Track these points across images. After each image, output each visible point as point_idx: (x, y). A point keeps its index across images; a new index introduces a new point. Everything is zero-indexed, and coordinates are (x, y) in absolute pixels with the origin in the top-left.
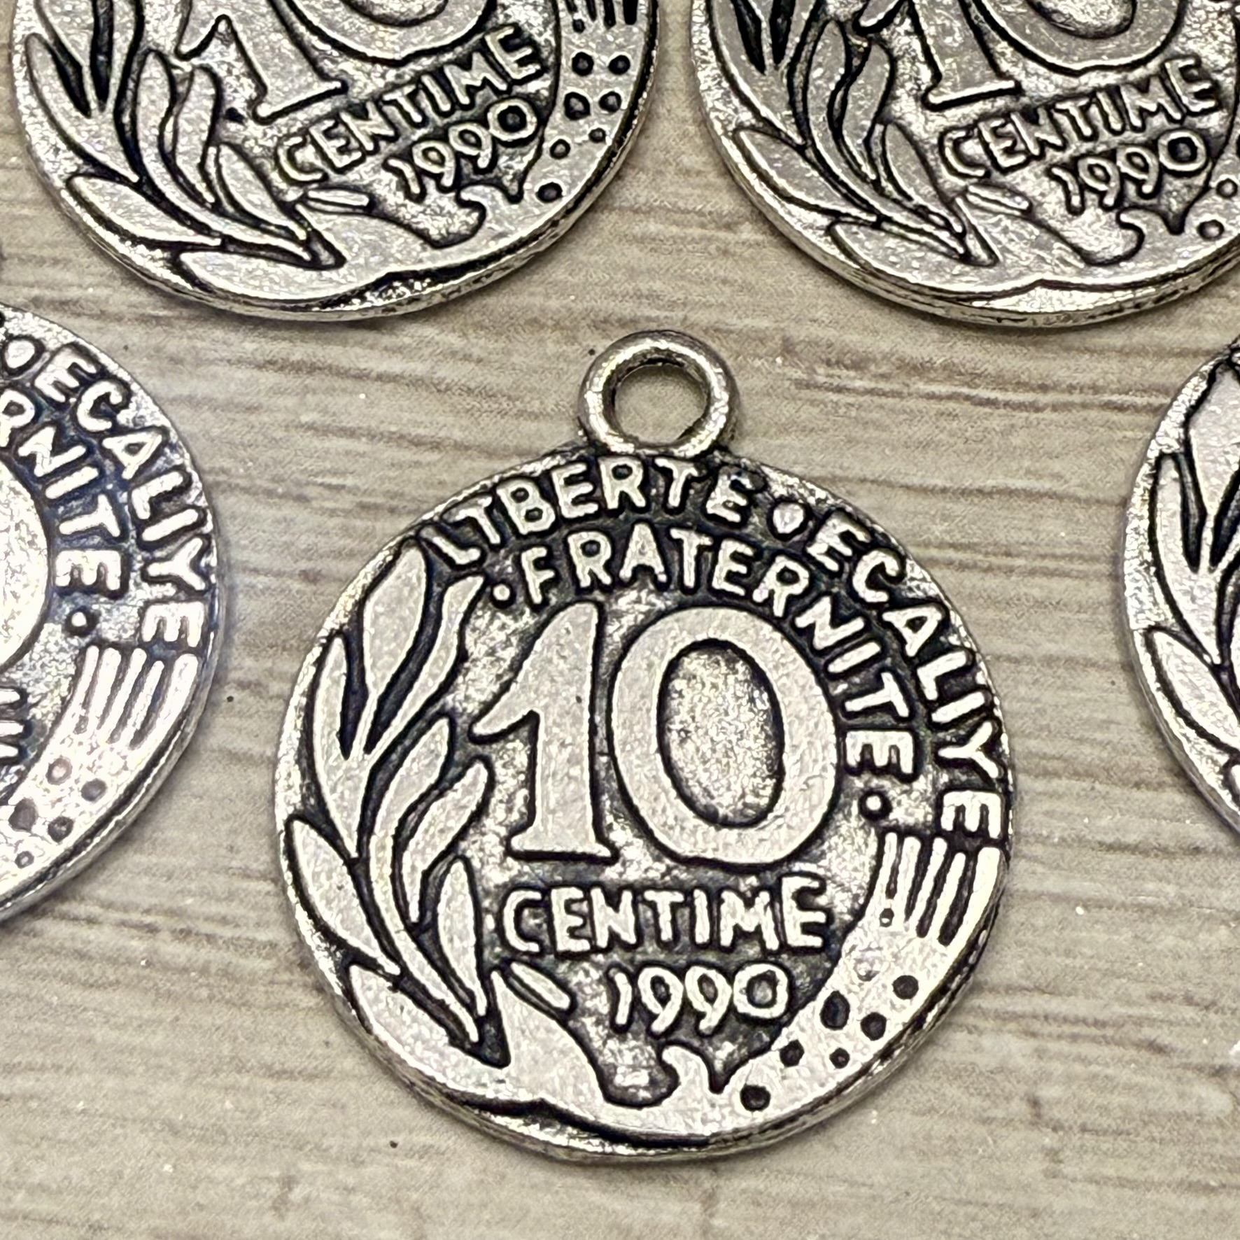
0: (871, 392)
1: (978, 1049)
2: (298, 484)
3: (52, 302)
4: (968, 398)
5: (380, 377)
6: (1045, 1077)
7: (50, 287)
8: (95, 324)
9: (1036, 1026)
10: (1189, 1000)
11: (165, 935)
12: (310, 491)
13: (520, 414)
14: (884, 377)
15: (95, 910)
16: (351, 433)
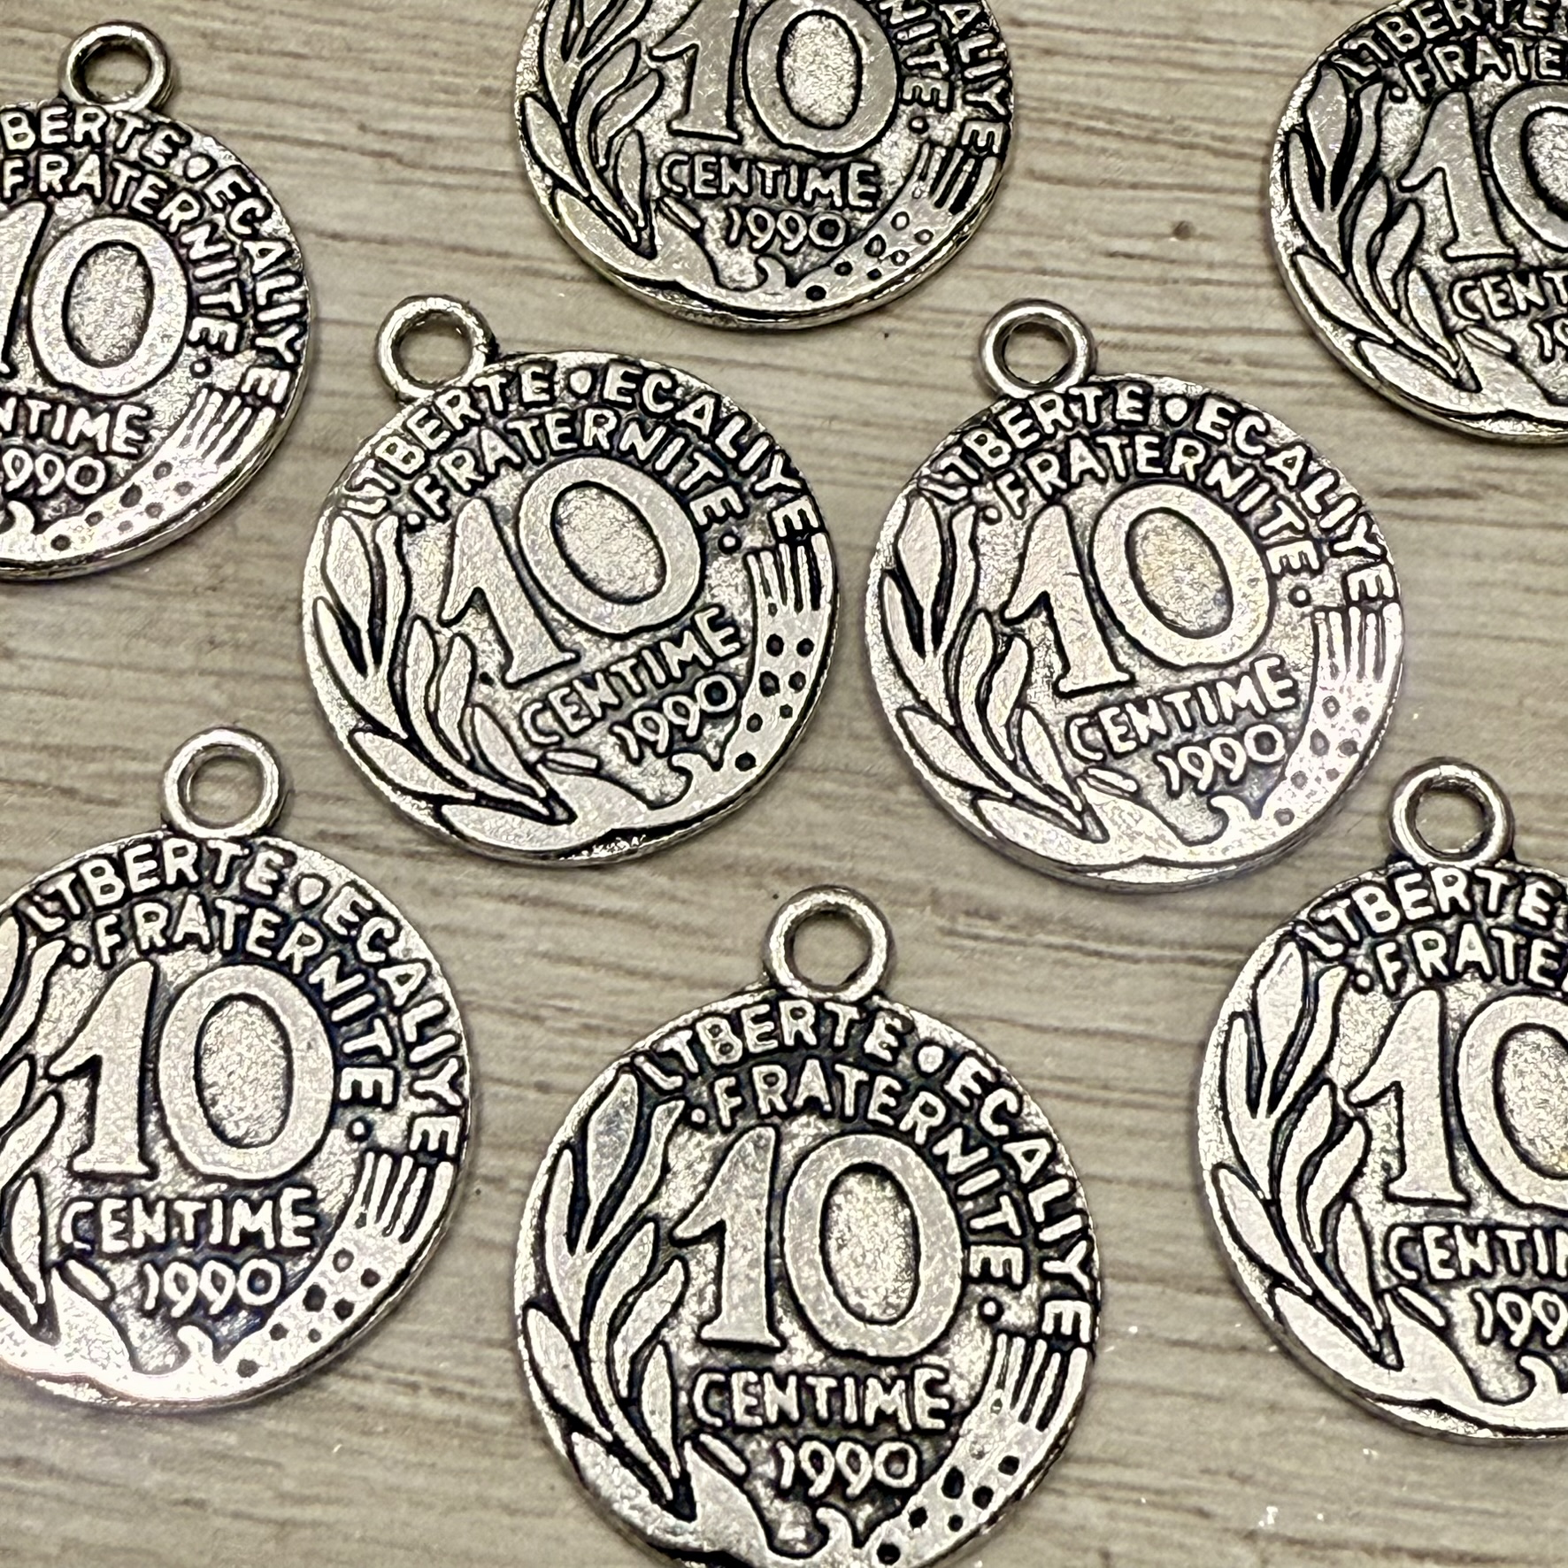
0: (1000, 940)
1: (1064, 1509)
2: (534, 1005)
3: (335, 835)
4: (1080, 949)
5: (603, 913)
6: (1113, 1535)
7: (333, 822)
8: (370, 857)
9: (1110, 1493)
10: (1231, 1475)
11: (424, 1392)
12: (544, 1012)
13: (715, 949)
14: (1013, 928)
15: (370, 1369)
16: (578, 962)
